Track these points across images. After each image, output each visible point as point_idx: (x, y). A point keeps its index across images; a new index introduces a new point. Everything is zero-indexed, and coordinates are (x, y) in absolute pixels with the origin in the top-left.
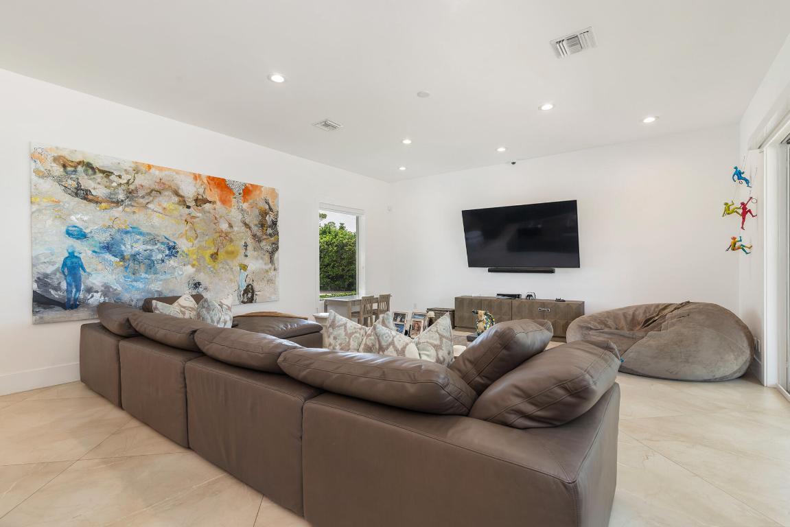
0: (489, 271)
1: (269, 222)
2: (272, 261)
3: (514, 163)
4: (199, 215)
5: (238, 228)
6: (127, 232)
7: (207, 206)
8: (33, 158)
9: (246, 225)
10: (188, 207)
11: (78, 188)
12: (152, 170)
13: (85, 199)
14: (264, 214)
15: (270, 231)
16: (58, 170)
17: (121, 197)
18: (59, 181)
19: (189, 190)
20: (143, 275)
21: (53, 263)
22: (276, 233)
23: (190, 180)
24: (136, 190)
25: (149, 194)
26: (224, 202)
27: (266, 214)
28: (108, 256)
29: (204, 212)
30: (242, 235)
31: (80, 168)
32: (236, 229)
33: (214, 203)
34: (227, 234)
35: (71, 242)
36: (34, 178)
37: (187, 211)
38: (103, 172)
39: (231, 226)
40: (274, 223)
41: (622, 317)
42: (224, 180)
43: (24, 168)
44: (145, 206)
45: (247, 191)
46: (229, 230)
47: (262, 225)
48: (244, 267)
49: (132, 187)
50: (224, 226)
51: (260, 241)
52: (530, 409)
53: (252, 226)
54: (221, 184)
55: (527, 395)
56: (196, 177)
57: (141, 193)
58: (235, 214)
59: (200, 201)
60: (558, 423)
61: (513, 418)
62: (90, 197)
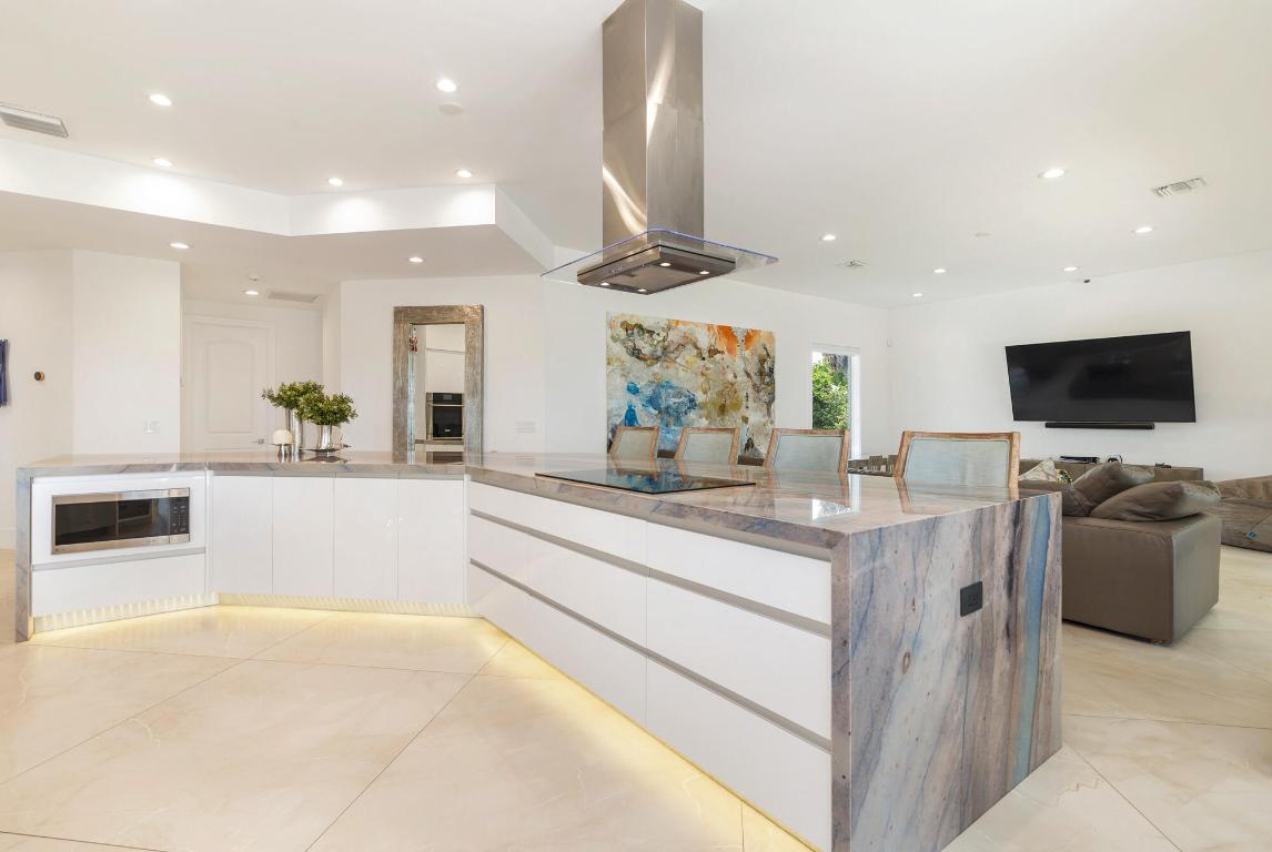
0: (1047, 426)
1: (767, 370)
2: (769, 414)
3: (1087, 281)
4: (711, 366)
5: (742, 378)
6: (663, 387)
7: (718, 356)
8: (611, 326)
9: (748, 375)
10: (704, 359)
11: (635, 349)
12: (680, 326)
13: (638, 358)
14: (762, 361)
15: (767, 379)
16: (623, 334)
17: (659, 353)
18: (623, 343)
19: (704, 341)
20: (673, 428)
21: (619, 416)
22: (772, 383)
23: (705, 331)
24: (669, 346)
25: (677, 349)
26: (731, 351)
27: (765, 360)
28: (651, 409)
29: (715, 362)
30: (745, 386)
31: (636, 330)
32: (739, 379)
33: (723, 352)
34: (732, 384)
35: (630, 396)
36: (610, 340)
37: (702, 363)
38: (649, 331)
39: (735, 377)
40: (771, 370)
41: (1261, 488)
42: (730, 328)
43: (603, 334)
44: (674, 361)
45: (749, 337)
46: (734, 380)
47: (761, 373)
48: (745, 420)
49: (666, 343)
50: (730, 377)
51: (758, 391)
52: (1139, 509)
53: (752, 375)
54: (727, 332)
55: (1136, 501)
56: (710, 327)
57: (672, 349)
58: (738, 364)
59: (713, 352)
60: (1158, 518)
61: (1124, 515)
62: (641, 356)
